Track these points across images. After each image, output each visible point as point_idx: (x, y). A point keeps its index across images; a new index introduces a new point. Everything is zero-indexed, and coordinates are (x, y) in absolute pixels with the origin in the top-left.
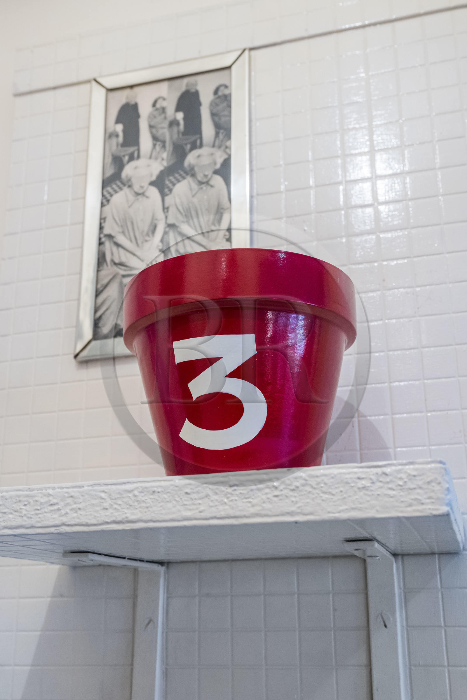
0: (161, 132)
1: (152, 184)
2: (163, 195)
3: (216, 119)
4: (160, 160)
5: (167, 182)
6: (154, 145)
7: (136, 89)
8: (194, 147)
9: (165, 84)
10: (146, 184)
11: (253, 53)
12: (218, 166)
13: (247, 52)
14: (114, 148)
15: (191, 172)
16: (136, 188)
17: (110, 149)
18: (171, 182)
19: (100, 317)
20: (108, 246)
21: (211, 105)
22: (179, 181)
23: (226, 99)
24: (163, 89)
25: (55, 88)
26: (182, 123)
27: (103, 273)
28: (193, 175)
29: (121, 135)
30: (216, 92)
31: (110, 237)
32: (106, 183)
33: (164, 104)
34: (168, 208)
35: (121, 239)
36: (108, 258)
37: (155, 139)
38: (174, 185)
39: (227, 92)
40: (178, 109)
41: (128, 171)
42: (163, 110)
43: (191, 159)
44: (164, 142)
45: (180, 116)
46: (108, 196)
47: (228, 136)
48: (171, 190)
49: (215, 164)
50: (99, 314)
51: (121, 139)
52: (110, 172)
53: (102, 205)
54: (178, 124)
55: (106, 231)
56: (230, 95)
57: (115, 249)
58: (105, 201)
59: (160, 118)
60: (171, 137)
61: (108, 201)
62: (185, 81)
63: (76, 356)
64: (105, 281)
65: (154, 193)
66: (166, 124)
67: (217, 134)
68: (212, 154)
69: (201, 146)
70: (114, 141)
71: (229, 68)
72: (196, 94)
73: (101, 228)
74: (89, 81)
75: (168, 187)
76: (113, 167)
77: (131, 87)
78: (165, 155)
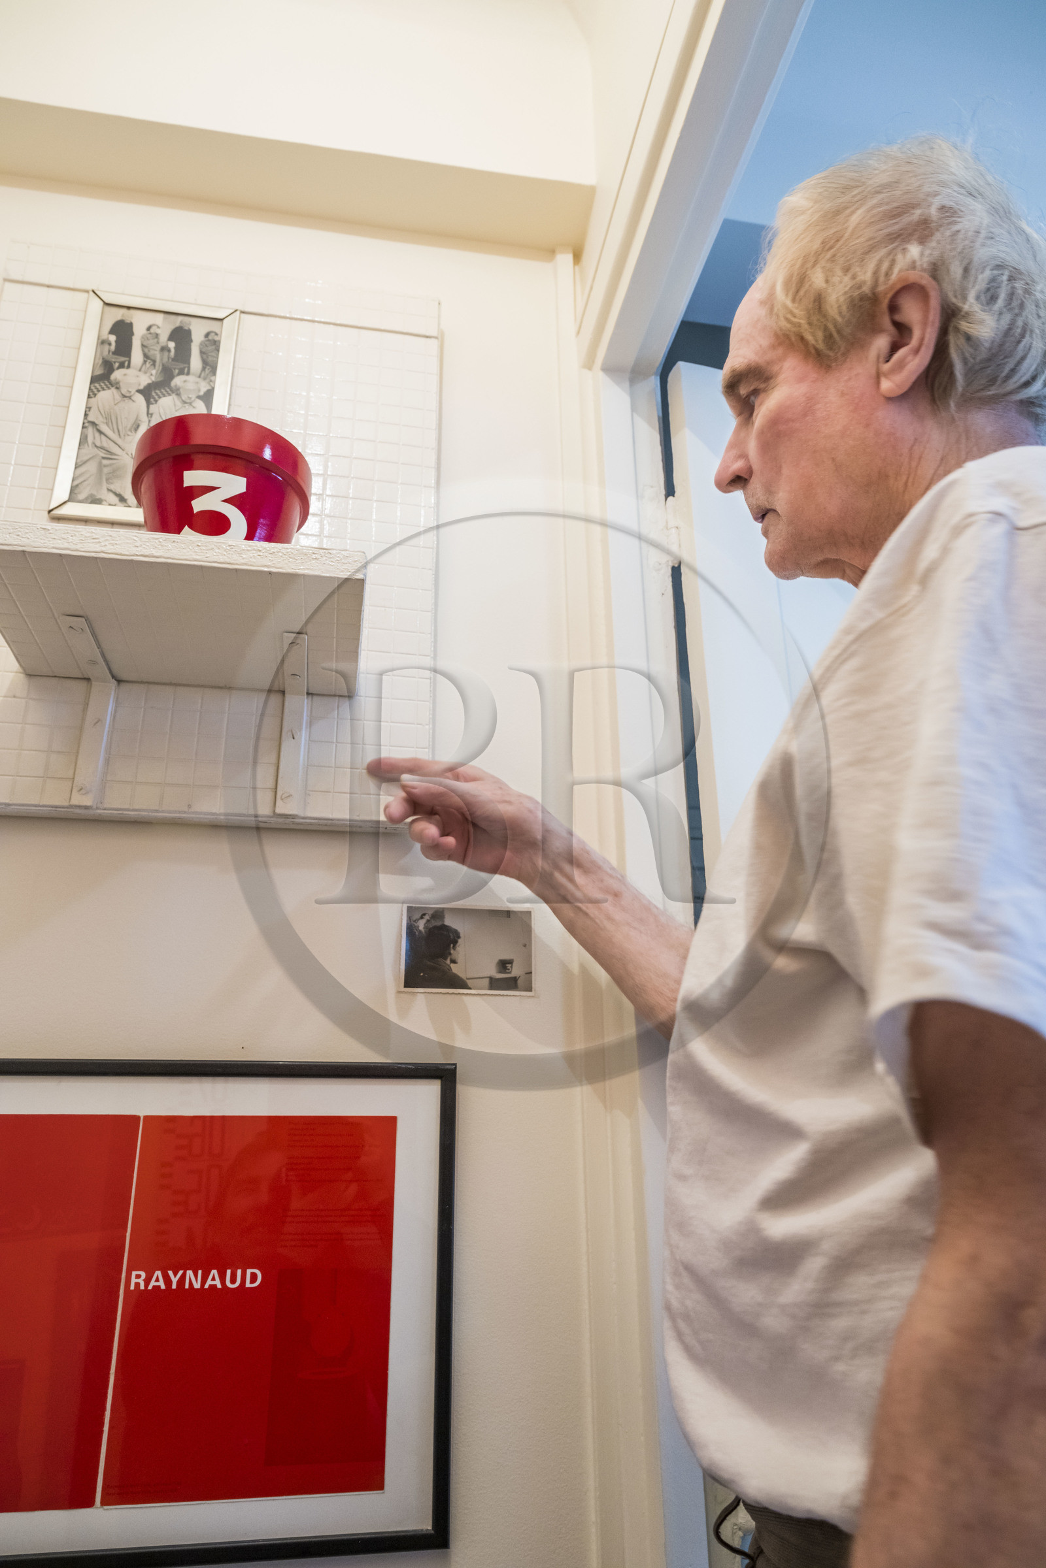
0: (152, 352)
1: (139, 391)
2: (148, 403)
3: (205, 356)
4: (148, 374)
5: (154, 394)
6: (145, 362)
7: (132, 311)
8: (181, 373)
9: (161, 316)
10: (133, 391)
11: (243, 315)
12: (202, 393)
13: (238, 312)
14: (106, 353)
15: (177, 392)
16: (124, 391)
17: (102, 353)
18: (157, 395)
19: (77, 486)
20: (90, 431)
21: (201, 344)
22: (164, 396)
23: (216, 344)
24: (159, 319)
25: (48, 286)
26: (173, 351)
27: (82, 451)
28: (178, 395)
29: (114, 344)
30: (207, 335)
31: (93, 424)
32: (94, 379)
33: (158, 331)
34: (152, 414)
35: (104, 428)
36: (90, 439)
37: (146, 356)
38: (160, 397)
39: (216, 338)
40: (170, 338)
41: (117, 375)
42: (157, 336)
43: (178, 381)
44: (154, 362)
45: (172, 345)
46: (95, 390)
47: (214, 371)
48: (156, 401)
49: (199, 391)
50: (76, 483)
51: (113, 347)
52: (99, 372)
53: (89, 397)
54: (169, 351)
55: (91, 418)
56: (219, 342)
57: (97, 434)
58: (92, 394)
59: (152, 342)
60: (162, 359)
61: (95, 395)
62: (180, 318)
63: (50, 511)
64: (85, 458)
65: (140, 399)
66: (158, 348)
67: (204, 369)
68: (197, 383)
69: (188, 374)
70: (106, 347)
71: (221, 320)
72: (189, 332)
73: (86, 415)
74: (87, 291)
75: (154, 398)
76: (102, 368)
77: (129, 308)
78: (154, 372)
